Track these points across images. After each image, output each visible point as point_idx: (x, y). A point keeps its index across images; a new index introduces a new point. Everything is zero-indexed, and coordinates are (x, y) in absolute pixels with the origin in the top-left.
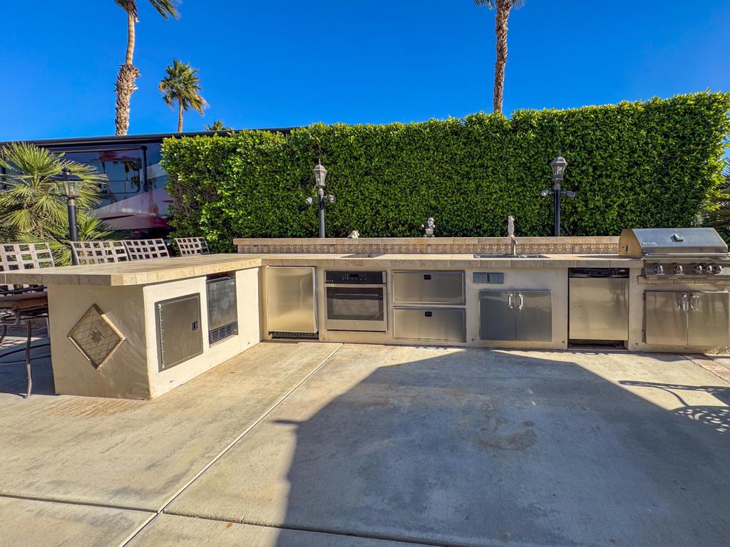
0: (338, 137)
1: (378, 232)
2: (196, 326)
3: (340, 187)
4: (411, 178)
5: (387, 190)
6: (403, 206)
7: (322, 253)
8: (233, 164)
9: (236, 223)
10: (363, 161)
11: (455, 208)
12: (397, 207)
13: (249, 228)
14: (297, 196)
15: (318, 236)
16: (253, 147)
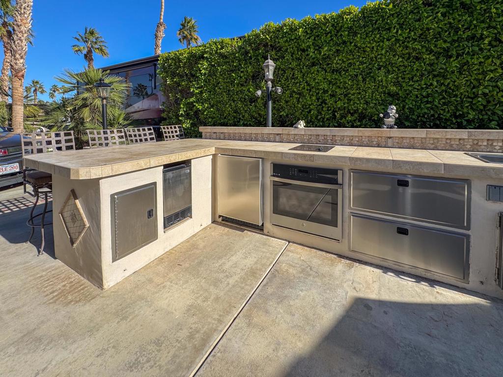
0: (286, 33)
1: (323, 122)
2: (151, 214)
3: (287, 79)
4: (365, 63)
5: (336, 79)
6: (353, 94)
7: (269, 141)
8: (201, 67)
9: (203, 114)
10: (311, 52)
11: (424, 94)
12: (346, 95)
13: (212, 118)
14: (248, 90)
15: (265, 125)
16: (216, 53)
